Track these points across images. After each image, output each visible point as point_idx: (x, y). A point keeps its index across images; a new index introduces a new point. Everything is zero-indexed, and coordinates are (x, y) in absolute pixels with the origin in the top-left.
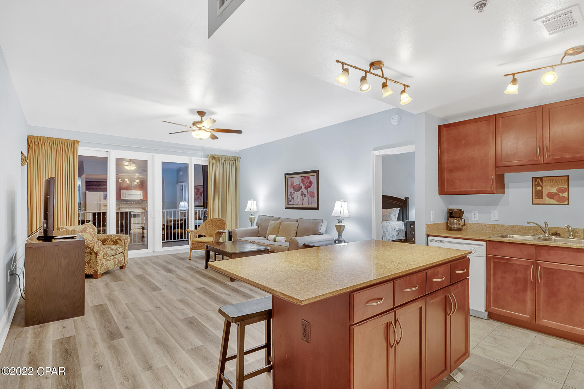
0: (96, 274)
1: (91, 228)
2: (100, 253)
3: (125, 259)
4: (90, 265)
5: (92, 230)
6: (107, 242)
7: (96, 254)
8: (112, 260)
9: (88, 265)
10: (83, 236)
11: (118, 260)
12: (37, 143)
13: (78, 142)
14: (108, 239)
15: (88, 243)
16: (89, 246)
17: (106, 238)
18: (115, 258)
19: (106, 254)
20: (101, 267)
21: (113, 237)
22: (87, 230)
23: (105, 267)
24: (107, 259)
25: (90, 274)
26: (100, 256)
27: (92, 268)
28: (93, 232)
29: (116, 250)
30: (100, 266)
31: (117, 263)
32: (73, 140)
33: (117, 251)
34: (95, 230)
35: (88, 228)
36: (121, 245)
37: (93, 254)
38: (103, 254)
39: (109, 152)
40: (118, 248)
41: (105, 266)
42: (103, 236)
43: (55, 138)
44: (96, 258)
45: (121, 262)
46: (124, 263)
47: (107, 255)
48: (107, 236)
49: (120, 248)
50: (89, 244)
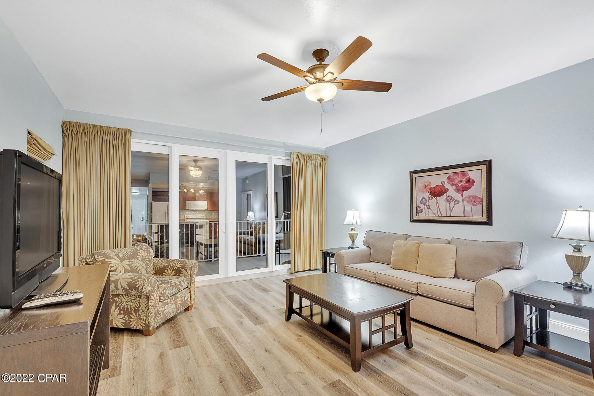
0: (148, 329)
2: (153, 296)
3: (191, 297)
4: (139, 315)
6: (166, 271)
7: (148, 297)
8: (173, 303)
9: (136, 315)
10: (131, 264)
11: (181, 301)
12: (75, 132)
13: (131, 131)
14: (168, 267)
15: (134, 280)
16: (136, 285)
17: (165, 264)
18: (178, 298)
19: (163, 294)
20: (155, 317)
21: (175, 264)
22: (139, 254)
23: (162, 316)
24: (165, 302)
25: (138, 329)
26: (154, 299)
27: (141, 319)
28: (147, 257)
29: (179, 285)
30: (153, 316)
31: (179, 305)
32: (124, 129)
33: (179, 287)
34: (151, 253)
35: (140, 251)
36: (186, 276)
37: (143, 296)
38: (158, 296)
39: (171, 147)
40: (182, 282)
41: (162, 314)
42: (161, 262)
43: (100, 126)
44: (148, 303)
45: (186, 301)
46: (191, 302)
47: (165, 296)
48: (166, 263)
49: (184, 282)
50: (136, 282)
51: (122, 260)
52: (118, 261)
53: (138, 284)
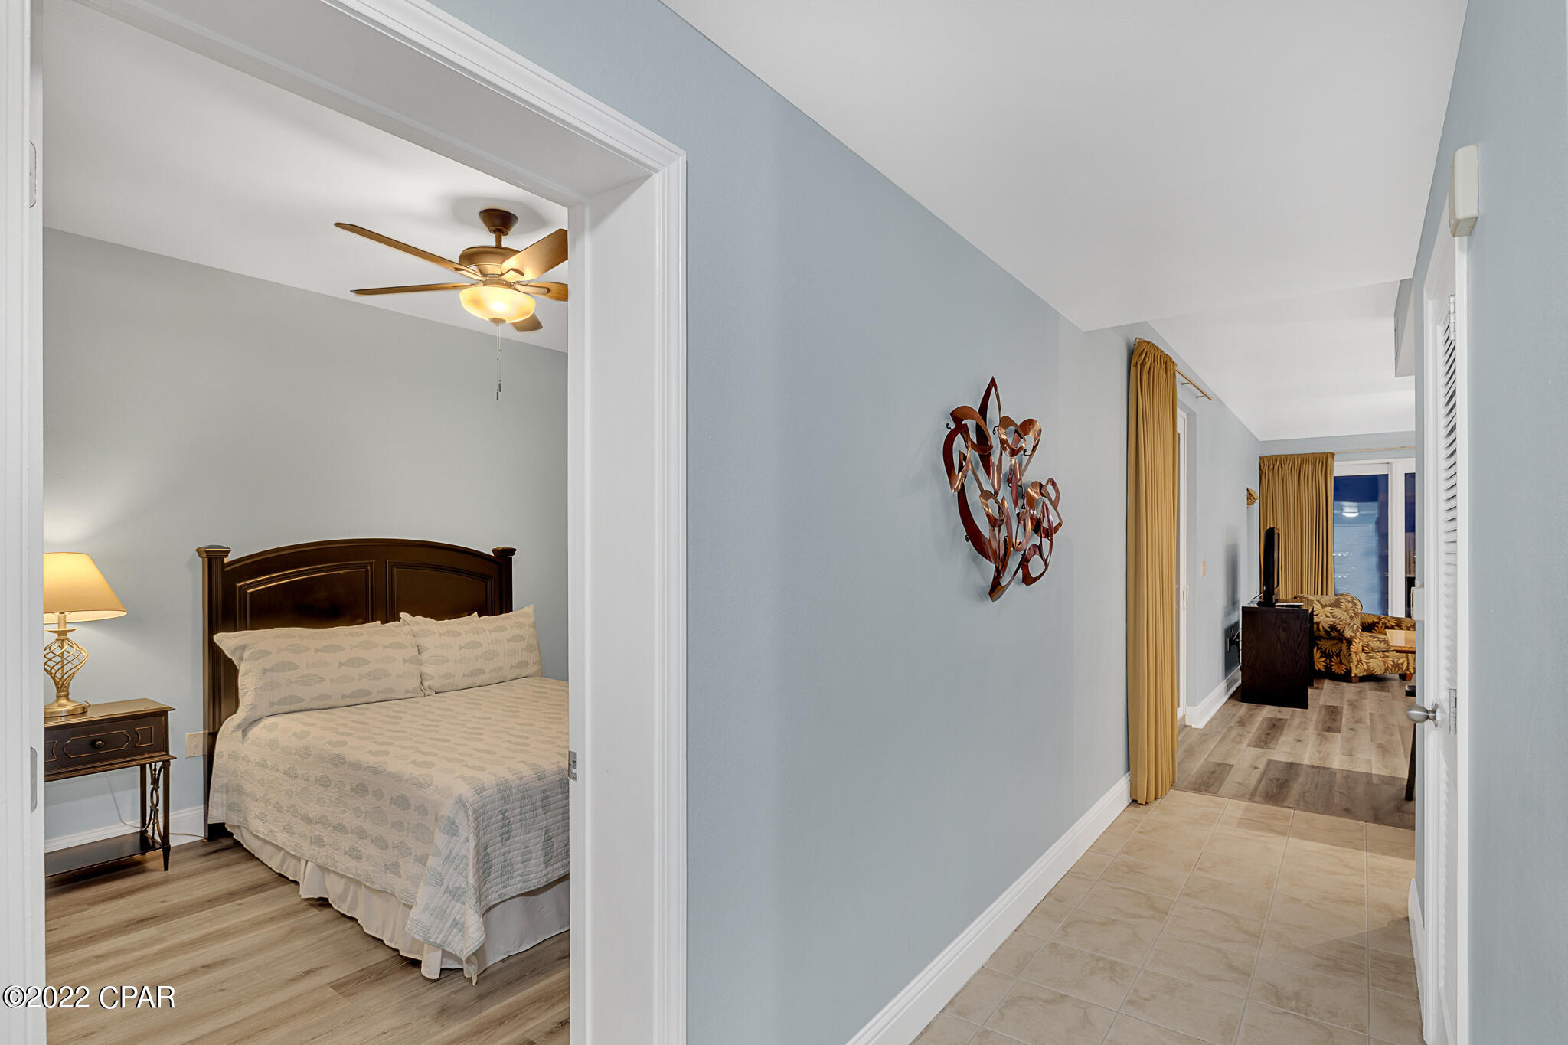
0: (1349, 674)
1: (1349, 602)
2: (1356, 643)
3: (1408, 663)
4: (1340, 659)
5: (1350, 605)
6: (1376, 628)
7: (1350, 642)
8: (1381, 659)
9: (1337, 659)
12: (1271, 467)
13: (1334, 455)
14: (1378, 623)
18: (1387, 657)
19: (1368, 646)
20: (1357, 665)
23: (1367, 668)
24: (1370, 654)
25: (1340, 674)
26: (1356, 646)
27: (1343, 664)
30: (1356, 663)
31: (1390, 666)
32: (1325, 453)
35: (1344, 601)
37: (1344, 641)
38: (1361, 644)
39: (1392, 464)
41: (1366, 665)
43: (1298, 454)
44: (1349, 649)
45: (1401, 666)
46: (1408, 669)
47: (1371, 648)
51: (1324, 606)
52: (1319, 607)
53: (1339, 627)
